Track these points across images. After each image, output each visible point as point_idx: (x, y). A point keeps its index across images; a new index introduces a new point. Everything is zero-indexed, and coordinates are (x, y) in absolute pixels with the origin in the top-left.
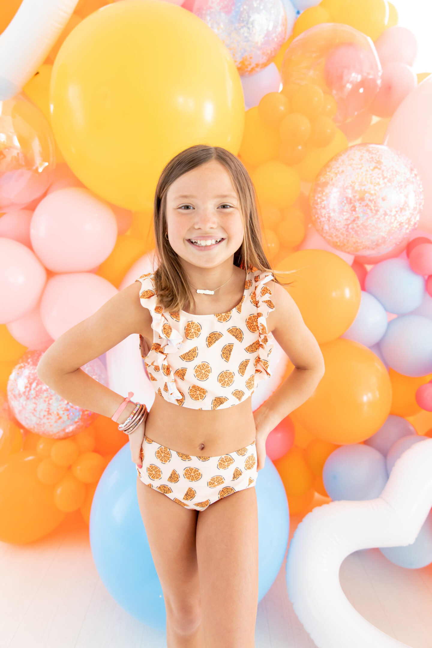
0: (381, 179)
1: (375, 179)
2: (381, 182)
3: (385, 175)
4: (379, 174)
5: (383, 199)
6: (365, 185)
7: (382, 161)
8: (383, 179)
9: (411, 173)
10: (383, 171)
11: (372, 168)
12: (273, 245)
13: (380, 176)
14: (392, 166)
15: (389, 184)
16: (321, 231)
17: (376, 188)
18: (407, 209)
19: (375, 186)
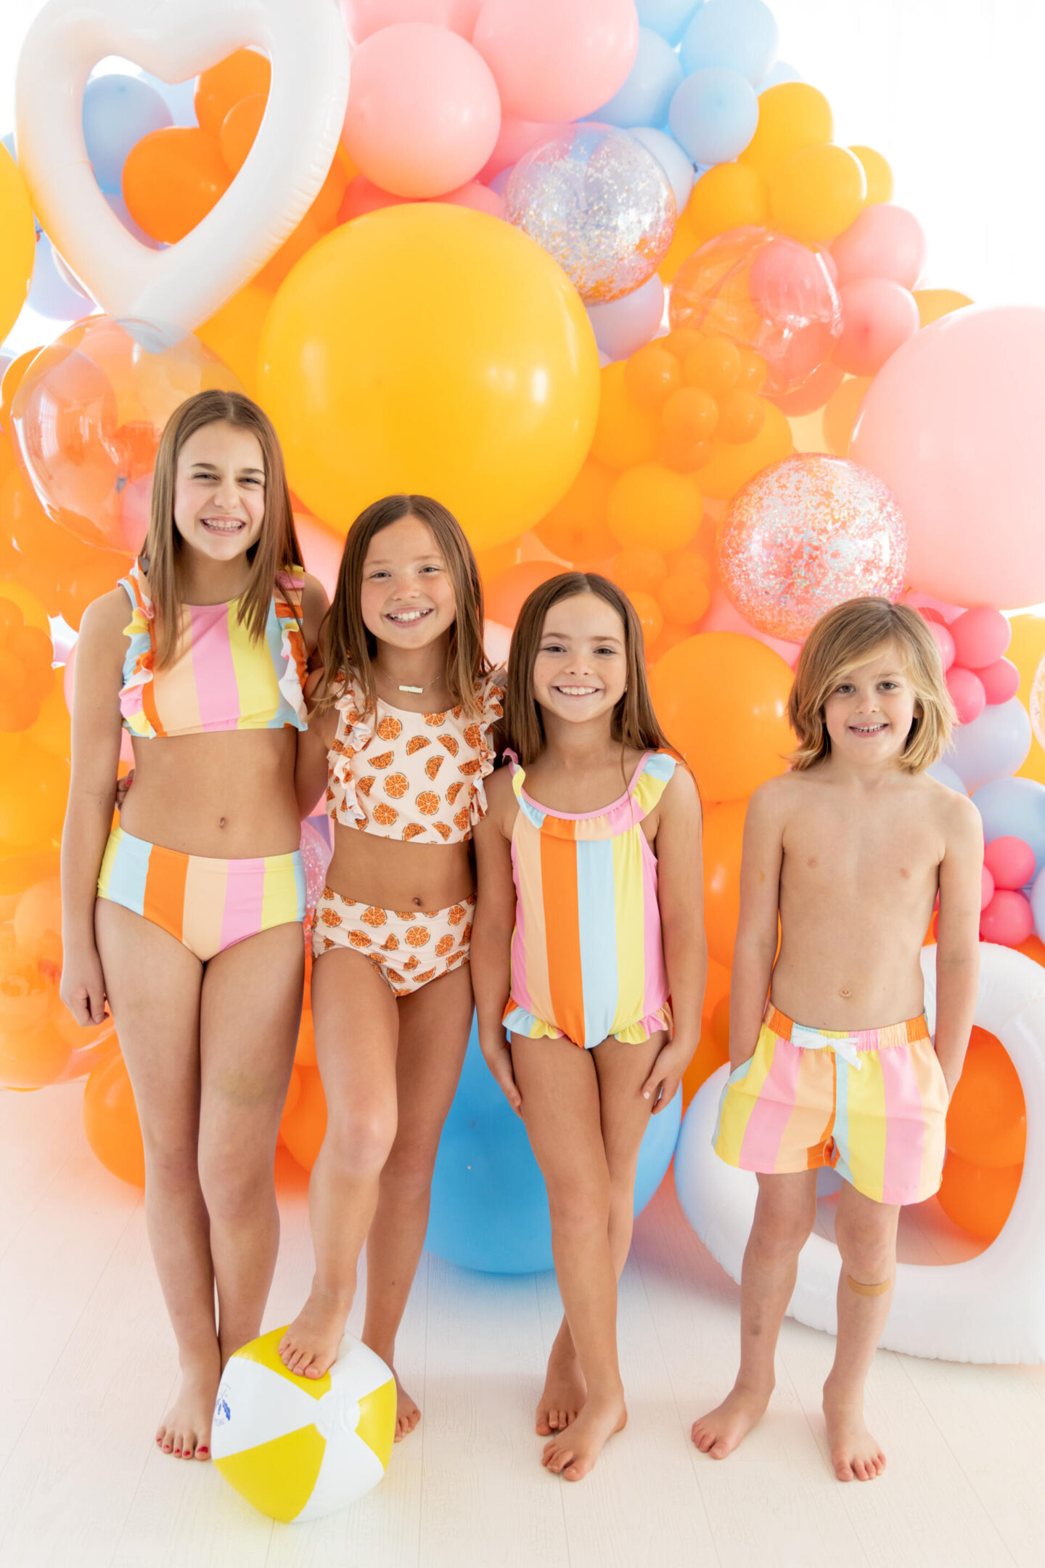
0: (830, 523)
1: (819, 523)
2: (830, 527)
3: (836, 517)
4: (826, 515)
5: (835, 555)
6: (803, 532)
7: (834, 492)
8: (833, 523)
9: (882, 512)
10: (832, 510)
11: (814, 503)
12: (651, 622)
13: (828, 517)
14: (849, 502)
15: (841, 531)
16: (735, 600)
17: (821, 537)
18: (874, 571)
19: (819, 534)
